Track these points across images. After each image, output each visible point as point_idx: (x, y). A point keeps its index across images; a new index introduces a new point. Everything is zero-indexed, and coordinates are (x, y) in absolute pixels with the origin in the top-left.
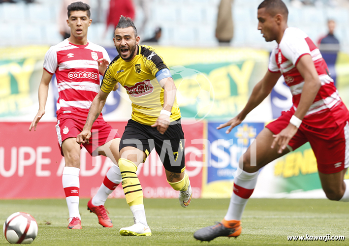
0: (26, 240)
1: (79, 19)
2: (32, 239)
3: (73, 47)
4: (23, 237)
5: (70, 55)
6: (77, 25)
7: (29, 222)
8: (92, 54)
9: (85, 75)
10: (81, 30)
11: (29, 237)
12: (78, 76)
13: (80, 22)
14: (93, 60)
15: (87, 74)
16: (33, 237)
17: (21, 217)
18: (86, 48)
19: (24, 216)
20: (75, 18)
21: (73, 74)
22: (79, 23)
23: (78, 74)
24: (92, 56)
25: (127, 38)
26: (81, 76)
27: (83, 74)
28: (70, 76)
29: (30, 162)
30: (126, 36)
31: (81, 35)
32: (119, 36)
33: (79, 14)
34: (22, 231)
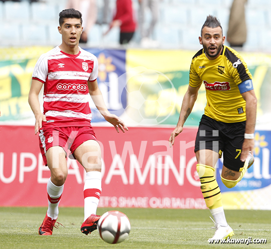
0: (122, 237)
1: (73, 27)
2: (127, 234)
3: (65, 56)
4: (118, 234)
5: (61, 65)
6: (72, 33)
7: (119, 219)
8: (83, 65)
9: (74, 87)
10: (75, 38)
11: (123, 233)
12: (67, 88)
13: (74, 30)
14: (83, 71)
15: (76, 86)
16: (128, 232)
17: (111, 216)
18: (77, 58)
19: (114, 215)
20: (69, 26)
21: (62, 86)
22: (74, 32)
23: (67, 86)
24: (83, 67)
25: (216, 36)
26: (70, 88)
27: (72, 86)
28: (59, 87)
29: (31, 168)
30: (215, 35)
31: (74, 44)
32: (209, 34)
33: (73, 21)
34: (116, 230)
